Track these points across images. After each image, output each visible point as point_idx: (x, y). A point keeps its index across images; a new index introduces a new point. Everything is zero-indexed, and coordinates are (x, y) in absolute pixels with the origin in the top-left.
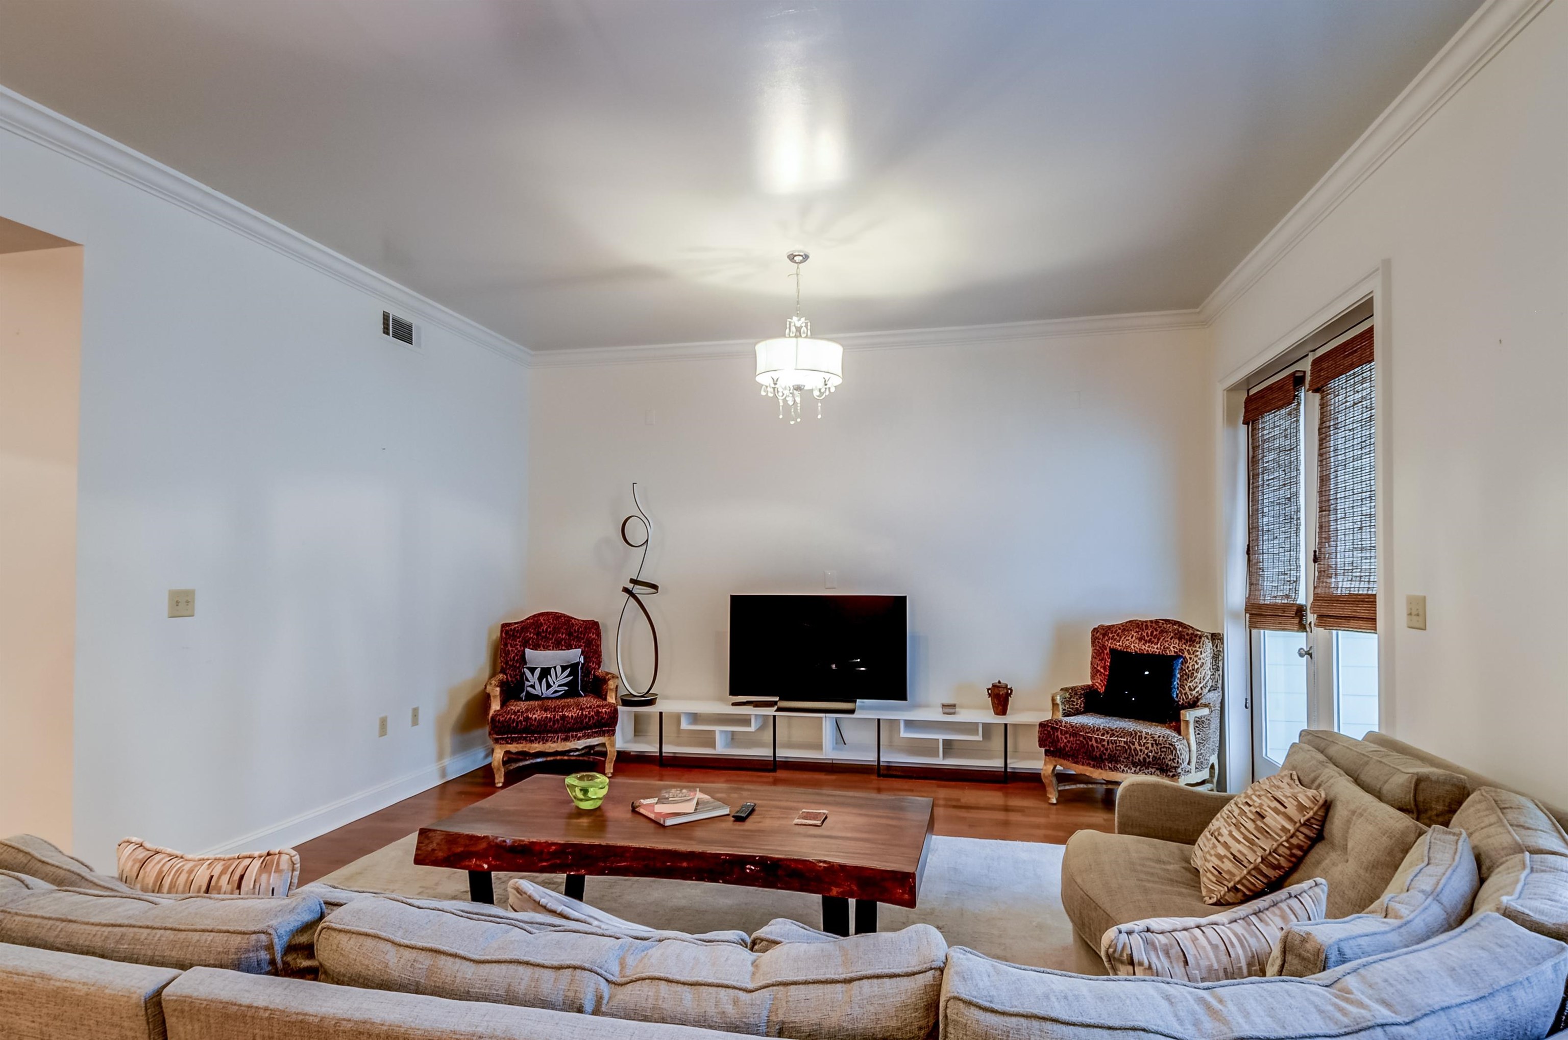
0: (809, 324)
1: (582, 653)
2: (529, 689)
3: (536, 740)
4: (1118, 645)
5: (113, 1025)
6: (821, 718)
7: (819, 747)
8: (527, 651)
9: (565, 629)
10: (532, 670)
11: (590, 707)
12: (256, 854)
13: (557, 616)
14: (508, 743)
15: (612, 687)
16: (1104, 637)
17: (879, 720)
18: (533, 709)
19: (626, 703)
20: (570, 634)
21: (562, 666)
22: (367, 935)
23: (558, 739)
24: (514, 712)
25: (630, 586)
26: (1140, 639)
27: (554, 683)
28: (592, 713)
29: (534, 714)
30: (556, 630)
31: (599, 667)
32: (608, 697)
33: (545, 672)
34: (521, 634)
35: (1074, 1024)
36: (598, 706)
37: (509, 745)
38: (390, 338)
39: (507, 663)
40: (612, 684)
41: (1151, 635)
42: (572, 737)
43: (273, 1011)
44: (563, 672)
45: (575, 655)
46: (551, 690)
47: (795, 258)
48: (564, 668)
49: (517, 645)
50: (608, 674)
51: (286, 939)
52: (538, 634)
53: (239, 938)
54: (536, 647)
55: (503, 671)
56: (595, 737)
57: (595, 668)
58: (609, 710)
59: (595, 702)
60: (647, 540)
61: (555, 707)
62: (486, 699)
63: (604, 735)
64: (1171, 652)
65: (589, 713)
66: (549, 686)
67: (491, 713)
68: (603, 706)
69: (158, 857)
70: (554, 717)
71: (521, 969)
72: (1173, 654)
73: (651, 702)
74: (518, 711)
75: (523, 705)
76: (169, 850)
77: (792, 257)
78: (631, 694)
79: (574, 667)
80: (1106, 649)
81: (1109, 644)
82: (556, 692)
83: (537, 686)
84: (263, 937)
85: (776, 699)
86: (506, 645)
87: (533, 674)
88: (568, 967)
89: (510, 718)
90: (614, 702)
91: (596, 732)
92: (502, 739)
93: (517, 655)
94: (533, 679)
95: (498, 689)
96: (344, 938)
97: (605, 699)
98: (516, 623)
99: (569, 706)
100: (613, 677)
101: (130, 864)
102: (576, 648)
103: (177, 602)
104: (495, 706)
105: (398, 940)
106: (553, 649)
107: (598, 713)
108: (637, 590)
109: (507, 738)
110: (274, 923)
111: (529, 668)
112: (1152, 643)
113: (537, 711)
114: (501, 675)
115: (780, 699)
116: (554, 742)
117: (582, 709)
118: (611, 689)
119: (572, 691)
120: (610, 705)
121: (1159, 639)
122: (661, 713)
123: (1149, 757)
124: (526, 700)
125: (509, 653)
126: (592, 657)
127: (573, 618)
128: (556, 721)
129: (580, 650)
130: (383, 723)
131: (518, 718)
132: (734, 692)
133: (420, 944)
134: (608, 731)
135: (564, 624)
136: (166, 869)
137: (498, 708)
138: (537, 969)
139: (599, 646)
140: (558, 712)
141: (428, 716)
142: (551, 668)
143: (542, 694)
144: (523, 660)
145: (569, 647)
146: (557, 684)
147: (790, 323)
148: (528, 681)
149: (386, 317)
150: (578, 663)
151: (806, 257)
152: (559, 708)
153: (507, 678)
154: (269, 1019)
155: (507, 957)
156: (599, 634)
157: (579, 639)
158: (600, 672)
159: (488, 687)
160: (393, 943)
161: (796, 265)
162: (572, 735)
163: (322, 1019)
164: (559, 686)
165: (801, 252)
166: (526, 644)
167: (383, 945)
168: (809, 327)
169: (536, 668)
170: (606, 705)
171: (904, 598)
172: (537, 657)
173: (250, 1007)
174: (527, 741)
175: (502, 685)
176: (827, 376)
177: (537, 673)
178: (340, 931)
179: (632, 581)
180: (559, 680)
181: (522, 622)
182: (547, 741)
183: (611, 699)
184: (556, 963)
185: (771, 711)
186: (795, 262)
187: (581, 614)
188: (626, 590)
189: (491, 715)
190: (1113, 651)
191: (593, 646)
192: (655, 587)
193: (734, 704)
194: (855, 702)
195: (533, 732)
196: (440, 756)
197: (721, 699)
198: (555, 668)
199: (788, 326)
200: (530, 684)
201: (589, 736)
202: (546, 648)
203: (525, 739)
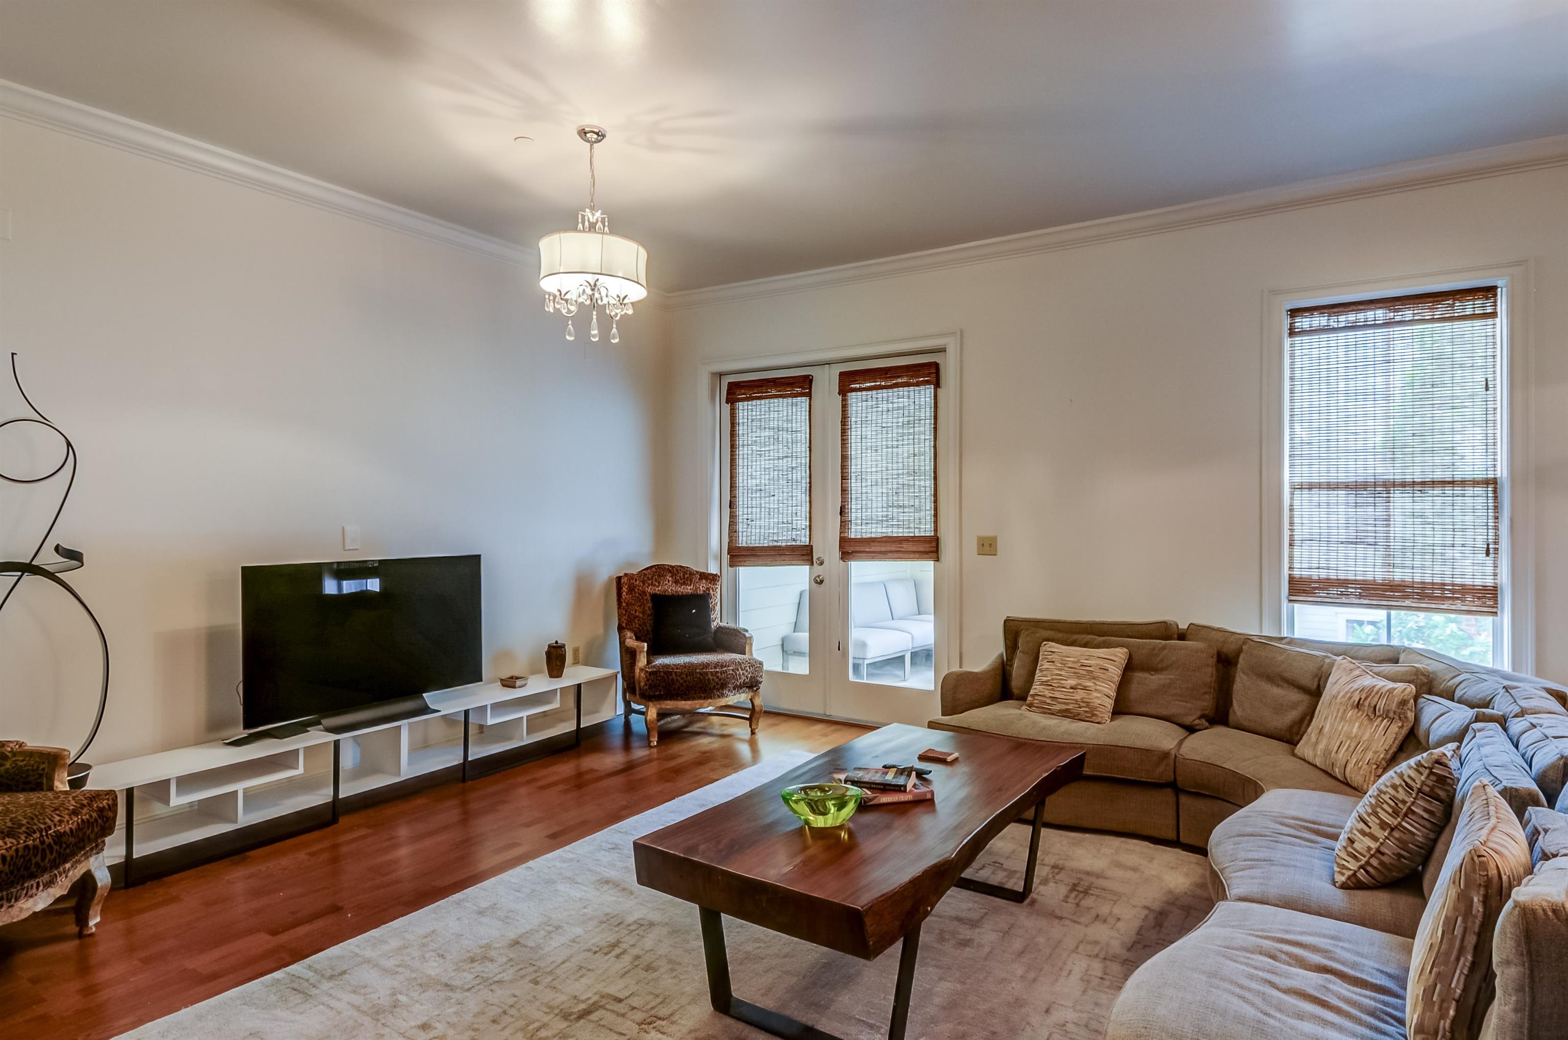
0: (606, 220)
4: (658, 590)
16: (644, 584)
26: (676, 582)
41: (684, 578)
47: (588, 135)
64: (701, 591)
72: (702, 592)
77: (583, 133)
80: (646, 595)
81: (650, 590)
112: (687, 585)
121: (691, 581)
123: (683, 686)
147: (583, 216)
151: (601, 135)
161: (589, 144)
165: (594, 127)
168: (606, 224)
186: (588, 141)
190: (655, 597)
199: (580, 220)
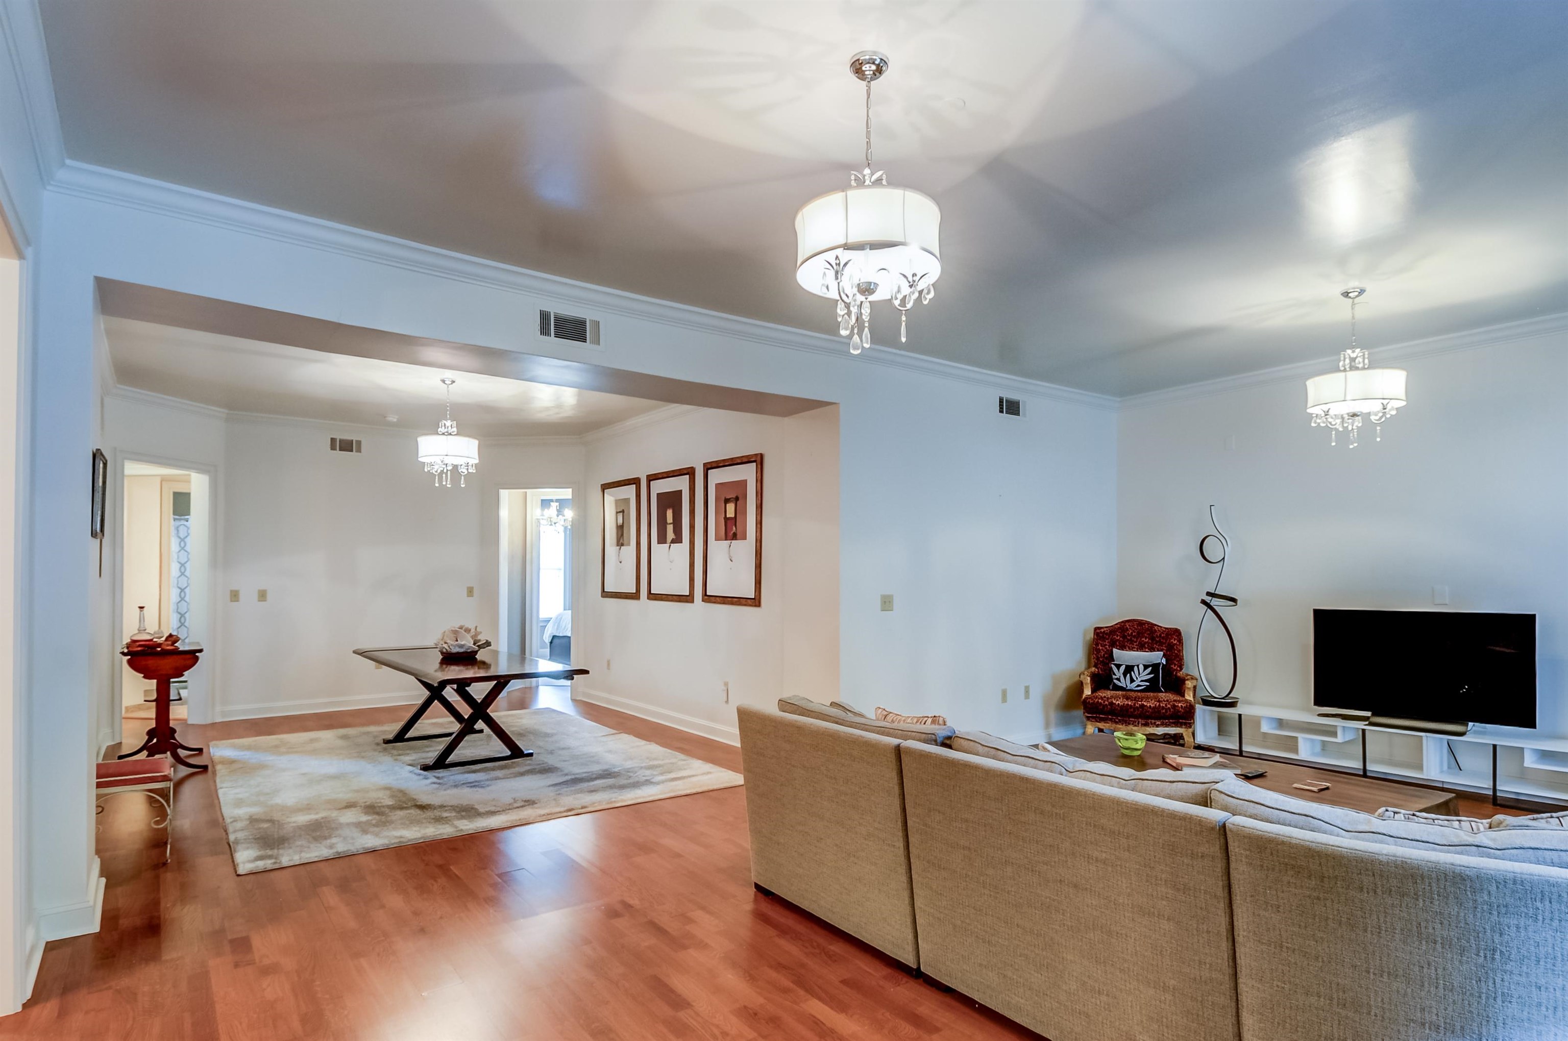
0: (1365, 355)
1: (1164, 656)
2: (1115, 681)
3: (1120, 722)
5: (884, 756)
6: (1421, 737)
7: (1420, 767)
8: (1115, 650)
9: (1148, 634)
10: (1118, 666)
11: (1167, 701)
12: (930, 716)
13: (1141, 623)
14: (1097, 721)
15: (1189, 686)
17: (1495, 747)
18: (1117, 697)
19: (1206, 702)
20: (1153, 639)
21: (1144, 665)
22: (971, 740)
23: (1138, 723)
24: (1101, 697)
25: (1208, 599)
27: (1137, 678)
28: (1169, 706)
29: (1118, 700)
30: (1140, 634)
31: (1181, 669)
32: (1186, 695)
33: (1129, 669)
34: (1109, 637)
35: (1273, 808)
36: (1175, 701)
37: (1098, 724)
38: (1005, 414)
39: (1098, 659)
40: (1189, 684)
42: (1152, 724)
43: (937, 755)
44: (1144, 670)
45: (1157, 657)
46: (1135, 684)
47: (1350, 295)
48: (1146, 667)
49: (1106, 645)
50: (1187, 675)
51: (941, 739)
52: (1124, 637)
53: (924, 735)
54: (1122, 647)
55: (1095, 666)
56: (1173, 727)
57: (1177, 670)
58: (1185, 705)
59: (1171, 696)
60: (1224, 558)
61: (1136, 697)
62: (1080, 686)
63: (1181, 727)
65: (1166, 706)
66: (1132, 681)
67: (1084, 696)
68: (1180, 701)
69: (891, 715)
70: (1135, 705)
71: (1030, 760)
73: (1232, 705)
74: (1105, 697)
75: (1109, 693)
76: (896, 713)
77: (1346, 294)
78: (1212, 696)
79: (1155, 667)
82: (1139, 686)
83: (1122, 678)
84: (933, 736)
85: (1368, 714)
86: (1097, 644)
87: (1118, 669)
88: (1049, 762)
89: (1098, 701)
90: (1191, 699)
91: (1173, 723)
92: (1092, 717)
93: (1106, 653)
94: (1119, 673)
95: (1089, 678)
96: (962, 741)
97: (1183, 696)
98: (1106, 627)
99: (1148, 698)
100: (1192, 679)
101: (881, 716)
102: (1158, 651)
103: (885, 602)
104: (1087, 692)
105: (983, 743)
106: (1137, 651)
107: (1174, 706)
108: (1215, 602)
109: (1096, 717)
110: (937, 732)
111: (1115, 665)
113: (1120, 698)
114: (1093, 669)
115: (1373, 715)
116: (1136, 726)
117: (1159, 701)
118: (1188, 688)
119: (1153, 686)
120: (1186, 701)
122: (1240, 716)
124: (1112, 690)
125: (1100, 652)
126: (1174, 660)
127: (1156, 625)
128: (1135, 709)
129: (1162, 653)
130: (1004, 693)
131: (1104, 702)
132: (1319, 701)
133: (991, 746)
134: (1185, 724)
135: (1147, 630)
136: (895, 719)
137: (1090, 693)
138: (1037, 761)
139: (1180, 651)
140: (1137, 701)
141: (1037, 692)
142: (1134, 666)
143: (1127, 686)
144: (1111, 658)
145: (1152, 649)
146: (1139, 679)
147: (1344, 357)
148: (1115, 675)
149: (1001, 400)
150: (1159, 664)
151: (1360, 293)
152: (1139, 698)
153: (1098, 671)
154: (936, 757)
155: (1025, 755)
156: (1180, 641)
157: (1161, 644)
158: (1180, 674)
159: (1081, 676)
160: (981, 744)
161: (1351, 300)
162: (1151, 722)
163: (954, 759)
164: (1142, 681)
165: (1354, 288)
166: (1113, 644)
167: (977, 744)
168: (1367, 357)
169: (1122, 665)
170: (1182, 701)
171: (1533, 617)
172: (1123, 656)
173: (929, 752)
174: (1112, 721)
175: (1094, 677)
176: (1385, 402)
177: (1123, 668)
178: (961, 738)
179: (1209, 594)
180: (1142, 677)
181: (1112, 626)
182: (1129, 724)
183: (1189, 696)
184: (1044, 760)
185: (1361, 725)
186: (1350, 298)
187: (1164, 622)
188: (1204, 602)
189: (1083, 698)
191: (1175, 650)
192: (1233, 600)
193: (1320, 715)
194: (1467, 725)
195: (1117, 715)
196: (1047, 725)
197: (1305, 709)
198: (1138, 666)
199: (1342, 360)
200: (1116, 677)
201: (1167, 725)
202: (1131, 649)
203: (1111, 720)
